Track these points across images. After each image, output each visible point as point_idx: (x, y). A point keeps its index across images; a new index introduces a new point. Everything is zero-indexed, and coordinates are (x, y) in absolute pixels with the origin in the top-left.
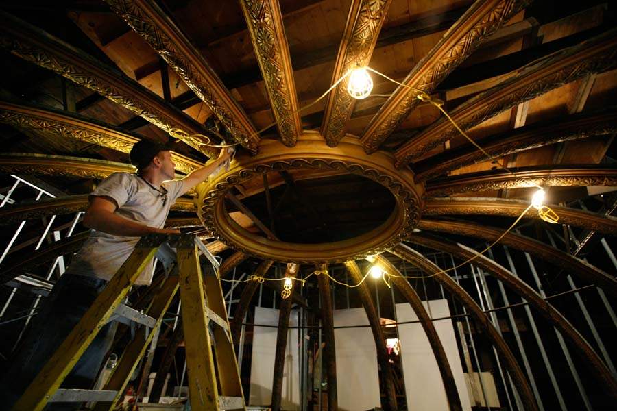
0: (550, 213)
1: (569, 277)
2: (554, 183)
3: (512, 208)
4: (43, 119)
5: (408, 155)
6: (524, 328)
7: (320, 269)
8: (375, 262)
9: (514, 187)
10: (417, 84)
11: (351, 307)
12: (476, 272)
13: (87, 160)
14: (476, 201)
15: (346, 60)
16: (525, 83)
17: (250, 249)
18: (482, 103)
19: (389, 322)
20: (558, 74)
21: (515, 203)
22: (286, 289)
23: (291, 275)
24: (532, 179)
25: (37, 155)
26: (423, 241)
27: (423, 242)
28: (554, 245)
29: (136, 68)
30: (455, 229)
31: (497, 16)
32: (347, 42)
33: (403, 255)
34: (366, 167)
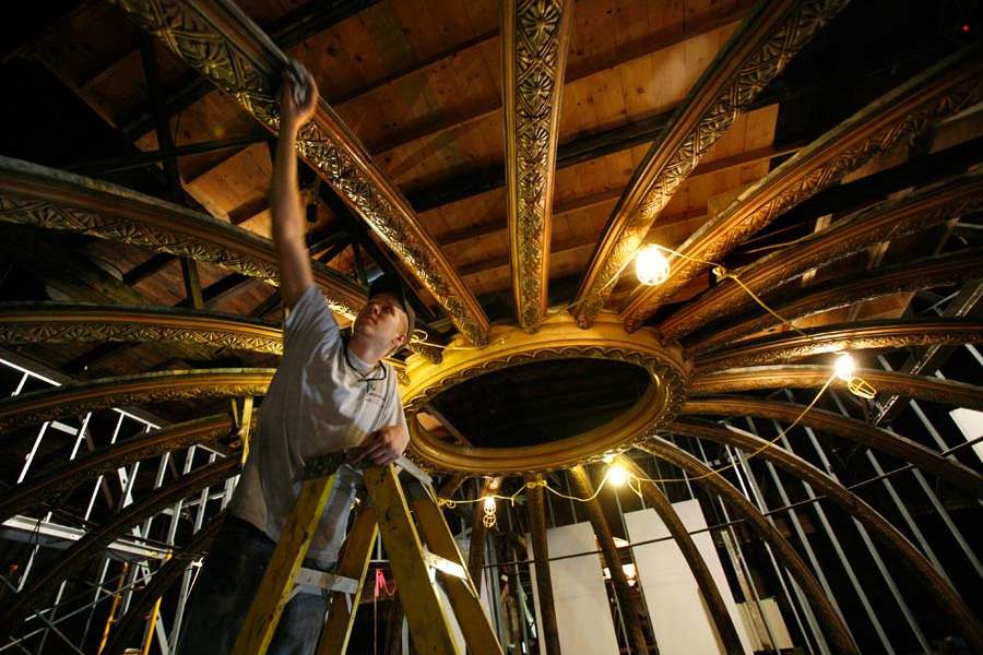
0: (864, 386)
1: (869, 452)
2: (861, 345)
3: (806, 377)
4: (209, 330)
5: (679, 328)
6: (812, 530)
7: (534, 480)
8: (613, 462)
9: (811, 353)
10: (704, 252)
11: (558, 526)
12: (734, 453)
13: (239, 370)
14: (756, 372)
15: (623, 233)
16: (831, 243)
17: (446, 465)
18: (779, 265)
19: (620, 543)
20: (873, 233)
21: (807, 369)
22: (488, 513)
23: (491, 491)
24: (834, 341)
25: (177, 372)
26: (684, 429)
27: (682, 430)
28: (846, 414)
29: (231, 208)
30: (728, 409)
31: (811, 185)
32: (626, 214)
33: (653, 449)
34: (628, 350)
